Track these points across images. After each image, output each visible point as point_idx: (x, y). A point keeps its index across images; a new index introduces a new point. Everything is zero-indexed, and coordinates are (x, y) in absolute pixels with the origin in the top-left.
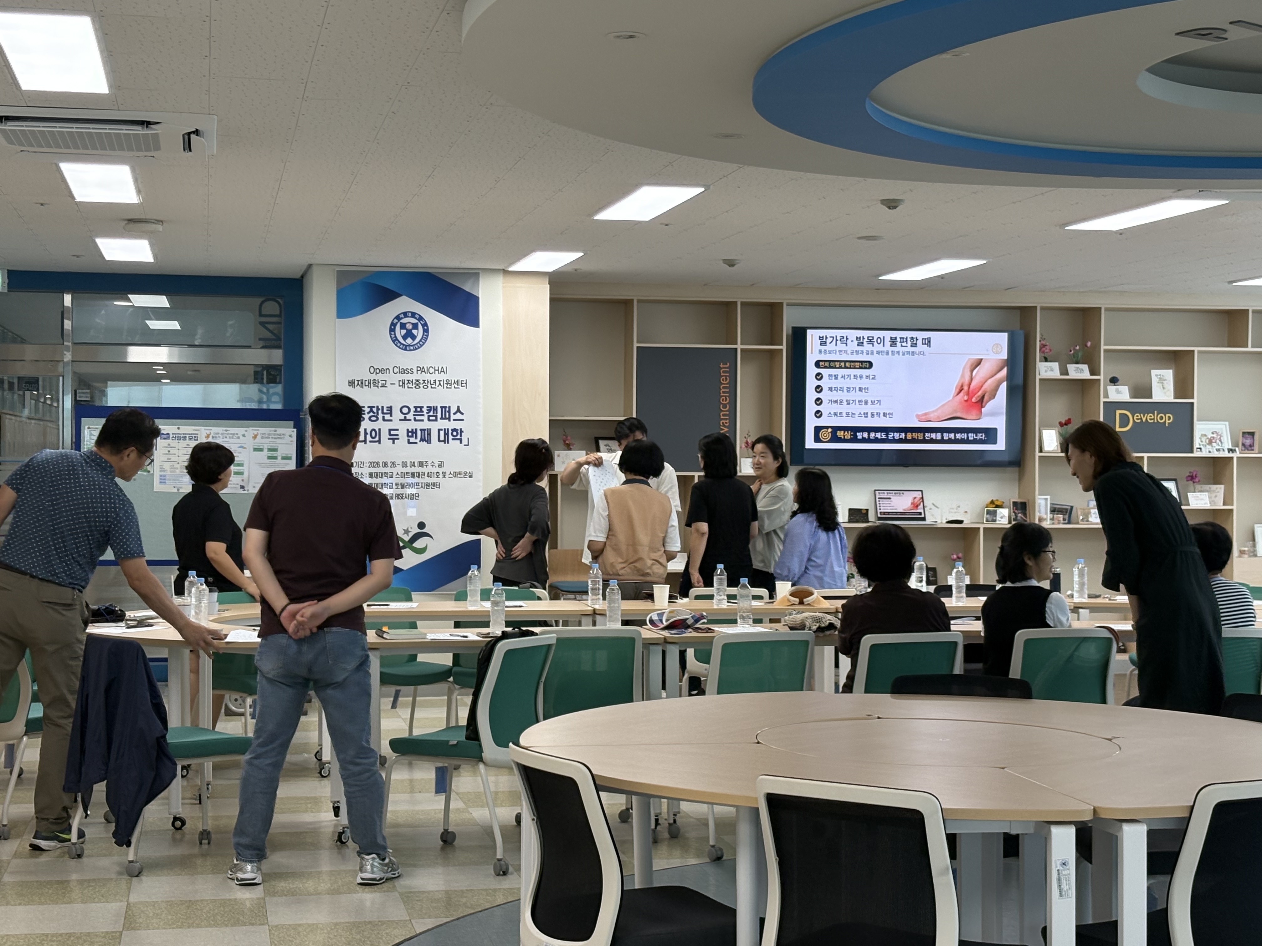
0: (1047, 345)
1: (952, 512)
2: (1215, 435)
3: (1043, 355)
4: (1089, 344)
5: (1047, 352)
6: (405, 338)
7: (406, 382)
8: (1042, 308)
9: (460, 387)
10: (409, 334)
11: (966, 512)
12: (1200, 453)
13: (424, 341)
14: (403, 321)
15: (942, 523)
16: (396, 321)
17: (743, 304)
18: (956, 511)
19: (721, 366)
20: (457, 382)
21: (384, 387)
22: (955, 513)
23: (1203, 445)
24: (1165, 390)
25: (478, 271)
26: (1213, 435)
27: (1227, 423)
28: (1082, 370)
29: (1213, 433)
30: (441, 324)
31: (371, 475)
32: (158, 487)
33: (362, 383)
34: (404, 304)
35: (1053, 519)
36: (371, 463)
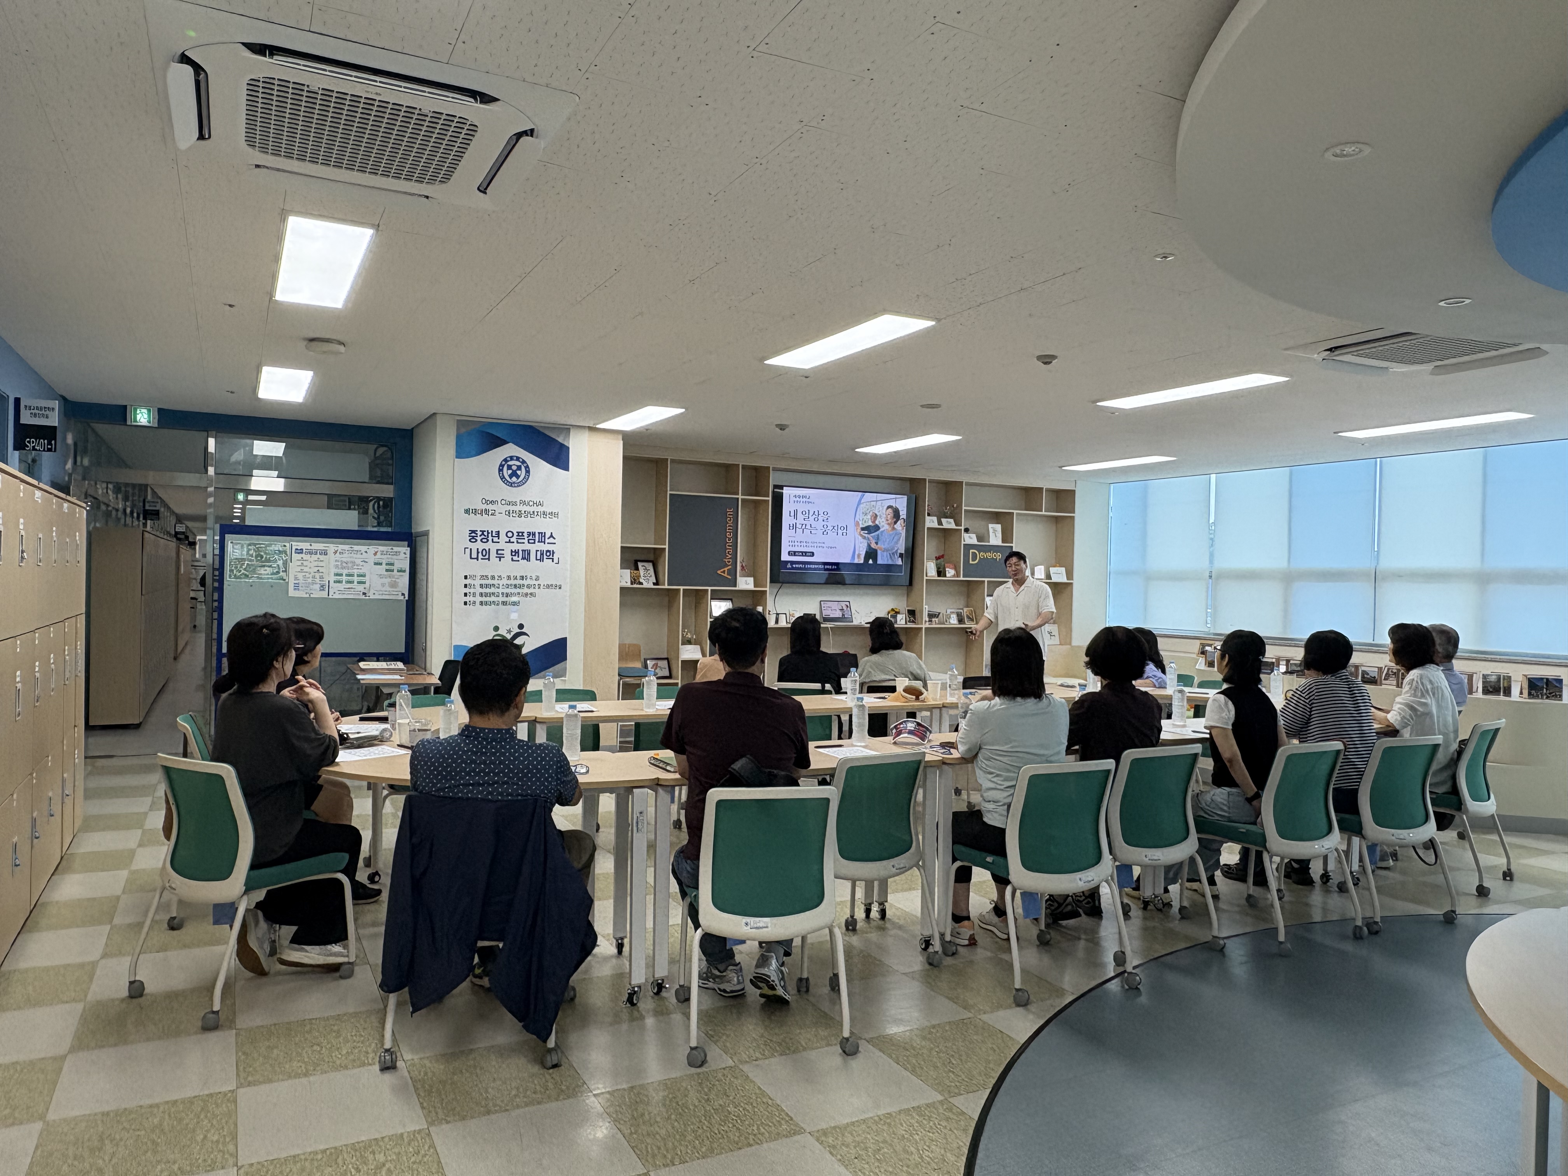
0: (930, 505)
3: (928, 512)
4: (955, 505)
5: (931, 510)
6: (511, 476)
7: (511, 512)
8: (930, 481)
9: (552, 517)
10: (514, 474)
13: (526, 480)
14: (510, 463)
16: (504, 463)
17: (743, 466)
19: (728, 510)
20: (551, 514)
21: (493, 515)
24: (997, 538)
25: (569, 427)
28: (950, 523)
30: (540, 467)
31: (481, 586)
32: (292, 593)
33: (475, 512)
34: (510, 450)
35: (930, 621)
36: (482, 576)
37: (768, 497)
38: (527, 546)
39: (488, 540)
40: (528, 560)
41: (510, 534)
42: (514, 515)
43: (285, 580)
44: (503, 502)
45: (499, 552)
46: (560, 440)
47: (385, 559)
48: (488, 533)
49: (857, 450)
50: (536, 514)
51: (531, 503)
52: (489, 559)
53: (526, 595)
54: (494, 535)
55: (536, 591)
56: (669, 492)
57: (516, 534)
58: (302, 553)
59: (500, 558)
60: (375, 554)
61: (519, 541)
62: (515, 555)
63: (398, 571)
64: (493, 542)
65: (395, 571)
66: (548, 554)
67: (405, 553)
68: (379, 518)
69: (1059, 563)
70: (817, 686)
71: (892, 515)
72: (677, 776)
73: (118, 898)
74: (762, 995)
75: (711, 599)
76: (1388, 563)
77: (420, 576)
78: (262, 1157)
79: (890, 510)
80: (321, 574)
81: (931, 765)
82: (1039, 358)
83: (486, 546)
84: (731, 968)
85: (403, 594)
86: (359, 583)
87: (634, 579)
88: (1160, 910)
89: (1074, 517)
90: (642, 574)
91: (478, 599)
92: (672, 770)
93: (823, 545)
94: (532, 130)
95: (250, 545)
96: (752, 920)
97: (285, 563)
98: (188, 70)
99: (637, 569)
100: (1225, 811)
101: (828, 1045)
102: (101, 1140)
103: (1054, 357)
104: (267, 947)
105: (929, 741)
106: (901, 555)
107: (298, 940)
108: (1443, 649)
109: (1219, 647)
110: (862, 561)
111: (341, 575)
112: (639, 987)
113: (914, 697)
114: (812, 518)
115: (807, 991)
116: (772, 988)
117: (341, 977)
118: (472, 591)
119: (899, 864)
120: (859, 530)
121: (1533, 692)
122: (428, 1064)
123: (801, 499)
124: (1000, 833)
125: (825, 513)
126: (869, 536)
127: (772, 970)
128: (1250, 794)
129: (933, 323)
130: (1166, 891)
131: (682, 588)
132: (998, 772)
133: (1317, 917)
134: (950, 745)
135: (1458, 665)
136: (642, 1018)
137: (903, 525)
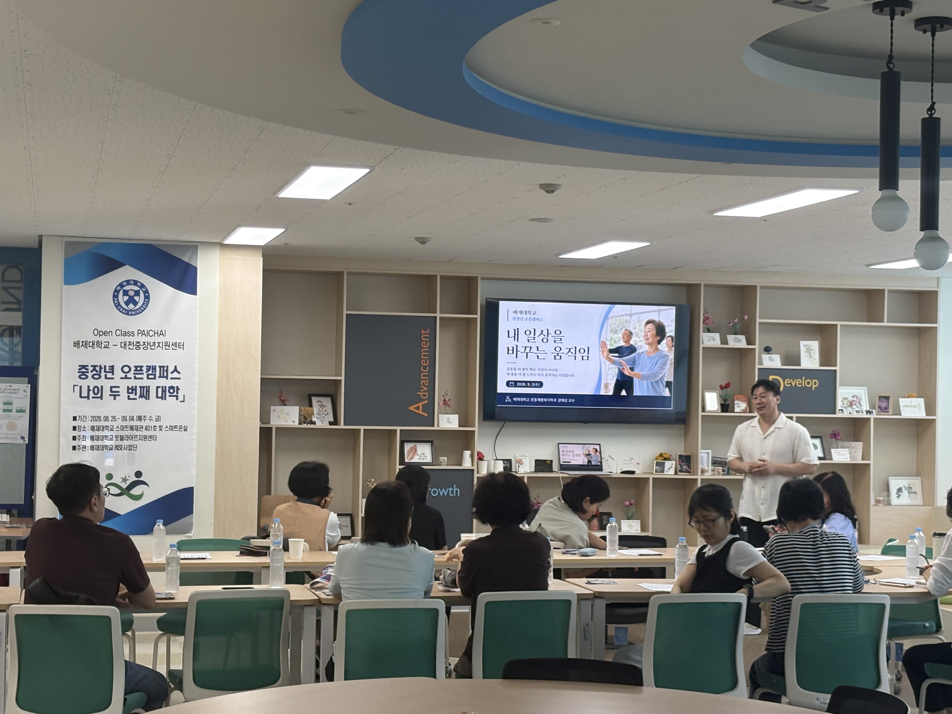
0: (709, 318)
1: (626, 463)
2: (855, 399)
3: (706, 326)
4: (746, 317)
5: (710, 324)
6: (127, 303)
7: (128, 344)
8: (706, 286)
9: (177, 348)
10: (131, 300)
11: (638, 464)
12: (842, 414)
13: (145, 307)
14: (126, 288)
15: (617, 473)
16: (119, 288)
17: (442, 277)
18: (629, 462)
19: (422, 332)
20: (175, 344)
21: (107, 348)
22: (629, 464)
23: (845, 407)
24: (812, 359)
25: (196, 244)
26: (853, 399)
27: (865, 388)
28: (740, 340)
29: (853, 397)
30: (160, 291)
31: (93, 428)
33: (86, 344)
34: (127, 273)
36: (93, 417)
37: (477, 314)
38: (145, 382)
40: (147, 398)
41: (126, 369)
42: (131, 347)
44: (118, 333)
45: (114, 389)
46: (186, 259)
48: (101, 368)
49: (560, 257)
50: (157, 345)
51: (151, 333)
52: (101, 398)
54: (107, 370)
56: (345, 312)
59: (115, 396)
61: (137, 376)
62: (132, 393)
63: (18, 411)
64: (106, 378)
66: (172, 391)
68: (10, 349)
69: (914, 393)
71: (655, 332)
75: (402, 442)
87: (305, 418)
89: (936, 328)
90: (316, 412)
99: (311, 405)
103: (556, 186)
106: (668, 384)
110: (611, 393)
114: (539, 339)
118: (82, 433)
120: (606, 353)
123: (524, 315)
125: (558, 332)
126: (621, 360)
129: (367, 171)
131: (362, 428)
137: (671, 345)
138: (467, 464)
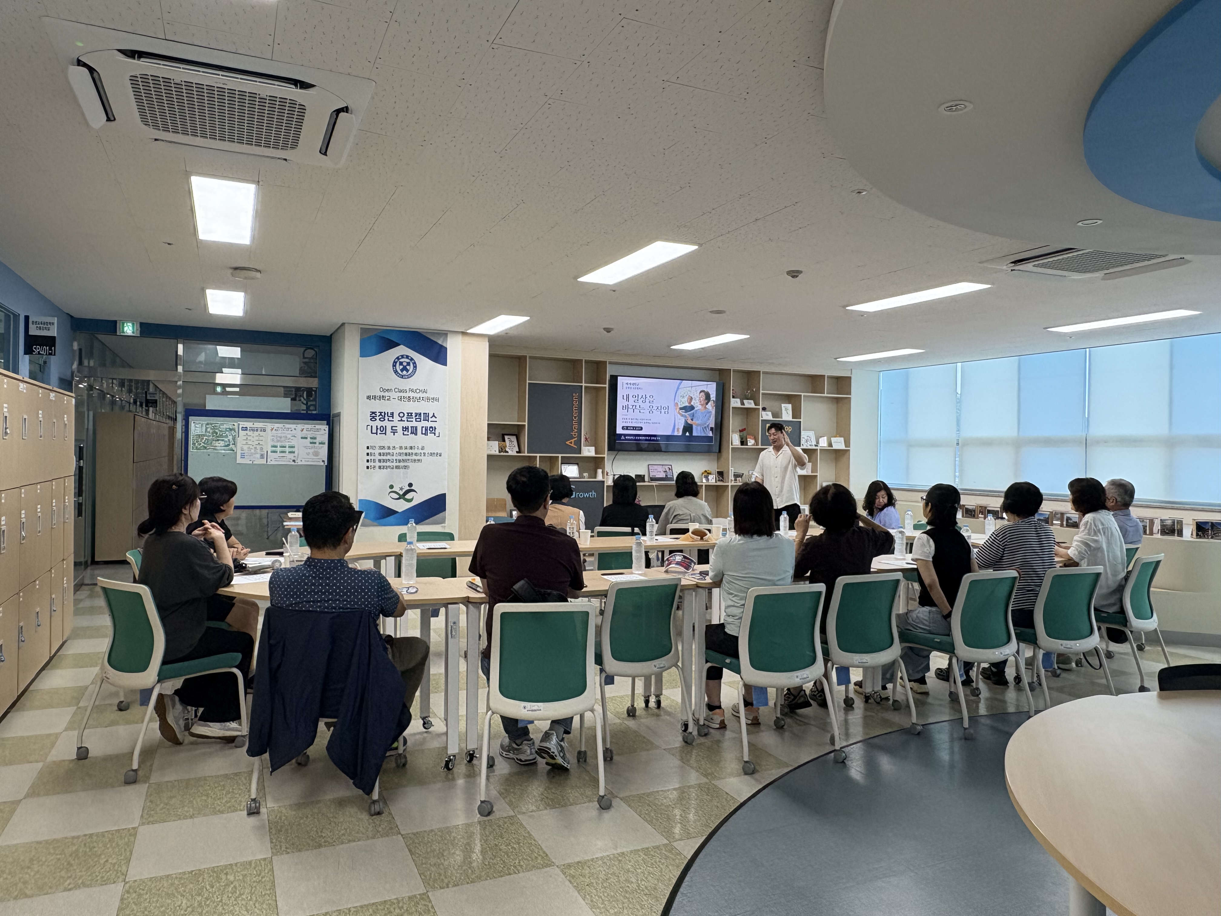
0: (734, 390)
3: (733, 395)
4: (754, 390)
6: (402, 370)
7: (402, 398)
8: (734, 370)
9: (435, 401)
10: (405, 369)
12: (803, 446)
13: (413, 373)
14: (401, 360)
16: (396, 360)
17: (585, 361)
19: (574, 395)
20: (433, 399)
21: (389, 400)
23: (805, 443)
24: (788, 415)
25: (447, 332)
27: (813, 432)
28: (751, 403)
29: (809, 437)
30: (424, 363)
31: (380, 455)
32: (239, 460)
33: (375, 397)
34: (402, 350)
35: (736, 480)
36: (380, 447)
37: (606, 384)
38: (414, 424)
39: (385, 420)
40: (416, 434)
41: (402, 415)
42: (405, 400)
43: (234, 451)
44: (396, 390)
45: (394, 428)
46: (440, 342)
47: (309, 434)
48: (385, 414)
49: (672, 347)
50: (421, 399)
51: (418, 391)
52: (385, 434)
53: (415, 460)
54: (389, 415)
55: (422, 458)
56: (528, 382)
57: (406, 414)
58: (246, 430)
59: (394, 433)
60: (302, 430)
61: (409, 420)
62: (406, 431)
63: (320, 443)
64: (388, 420)
65: (317, 443)
66: (431, 429)
67: (325, 430)
68: (307, 403)
69: (839, 434)
70: (628, 529)
71: (704, 398)
72: (483, 595)
73: (86, 688)
74: (547, 764)
75: (562, 464)
76: (1098, 430)
77: (336, 447)
78: (146, 876)
79: (703, 394)
80: (261, 446)
81: (685, 588)
82: (789, 273)
83: (383, 424)
84: (525, 742)
85: (323, 461)
86: (290, 452)
87: (502, 448)
88: (878, 703)
89: (850, 398)
90: (508, 445)
91: (377, 464)
92: (481, 590)
93: (649, 421)
94: (347, 108)
95: (208, 424)
96: (529, 705)
97: (234, 439)
98: (85, 70)
99: (504, 440)
100: (926, 625)
101: (590, 801)
102: (31, 860)
103: (800, 272)
104: (182, 723)
105: (693, 570)
106: (712, 429)
107: (206, 718)
108: (1122, 498)
109: (925, 498)
110: (680, 434)
111: (276, 447)
112: (454, 756)
113: (699, 538)
114: (640, 401)
115: (585, 761)
116: (553, 758)
117: (236, 747)
118: (373, 458)
119: (659, 664)
120: (678, 410)
121: (1200, 533)
122: (284, 811)
123: (632, 386)
124: (734, 640)
125: (651, 397)
126: (686, 414)
127: (552, 744)
128: (946, 612)
129: (696, 247)
130: (884, 688)
131: (538, 455)
132: (736, 593)
133: (1011, 709)
134: (704, 574)
135: (1134, 512)
136: (453, 779)
137: (713, 405)
138: (600, 477)
